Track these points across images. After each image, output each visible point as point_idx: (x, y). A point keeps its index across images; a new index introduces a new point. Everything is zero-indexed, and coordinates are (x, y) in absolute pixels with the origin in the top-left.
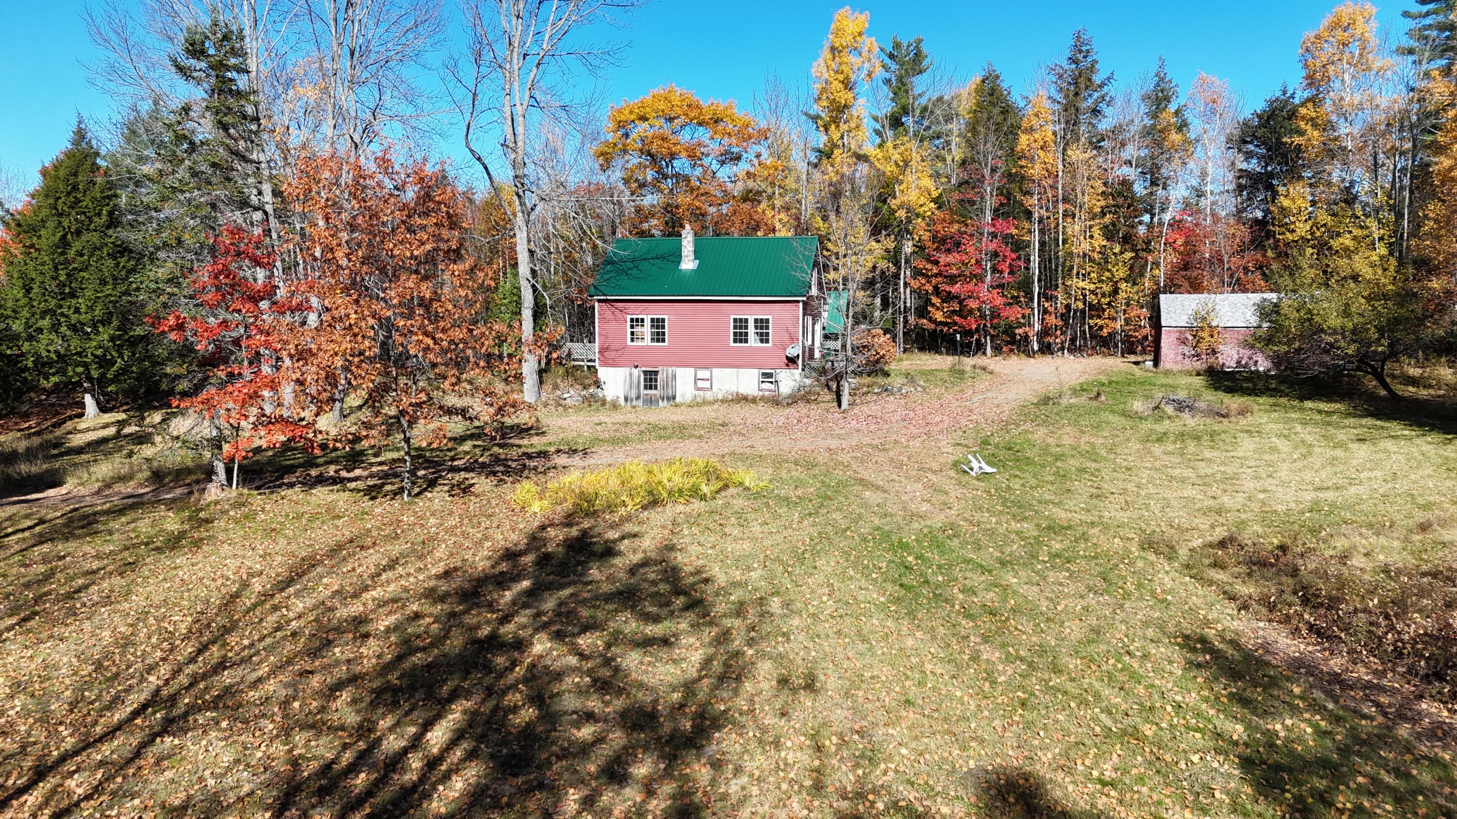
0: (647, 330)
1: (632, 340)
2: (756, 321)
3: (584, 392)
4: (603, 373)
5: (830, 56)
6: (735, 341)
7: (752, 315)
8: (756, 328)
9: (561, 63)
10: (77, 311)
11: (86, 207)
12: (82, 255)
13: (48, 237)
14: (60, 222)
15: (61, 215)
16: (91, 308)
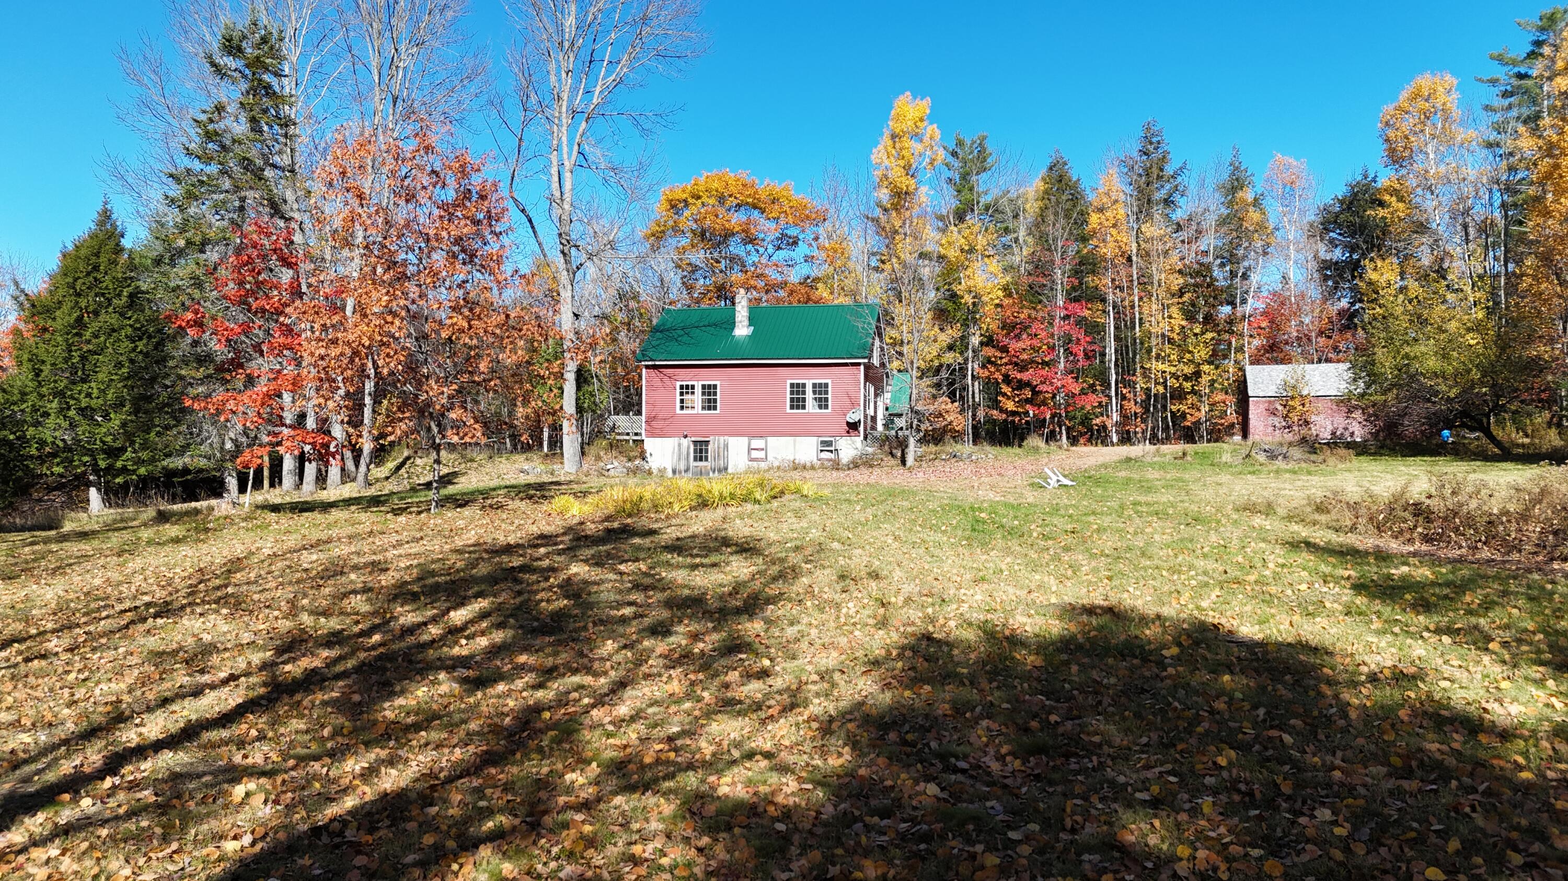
0: (697, 398)
1: (682, 408)
2: (814, 385)
3: (630, 464)
4: (651, 444)
5: (890, 143)
6: (792, 407)
7: (809, 379)
8: (814, 392)
9: (611, 123)
10: (89, 395)
11: (107, 288)
12: (97, 337)
13: (64, 317)
14: (77, 303)
15: (78, 295)
16: (103, 392)
